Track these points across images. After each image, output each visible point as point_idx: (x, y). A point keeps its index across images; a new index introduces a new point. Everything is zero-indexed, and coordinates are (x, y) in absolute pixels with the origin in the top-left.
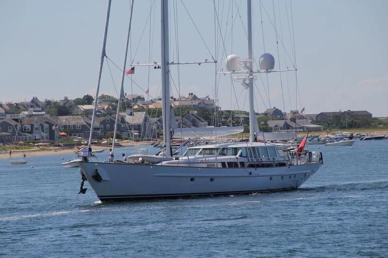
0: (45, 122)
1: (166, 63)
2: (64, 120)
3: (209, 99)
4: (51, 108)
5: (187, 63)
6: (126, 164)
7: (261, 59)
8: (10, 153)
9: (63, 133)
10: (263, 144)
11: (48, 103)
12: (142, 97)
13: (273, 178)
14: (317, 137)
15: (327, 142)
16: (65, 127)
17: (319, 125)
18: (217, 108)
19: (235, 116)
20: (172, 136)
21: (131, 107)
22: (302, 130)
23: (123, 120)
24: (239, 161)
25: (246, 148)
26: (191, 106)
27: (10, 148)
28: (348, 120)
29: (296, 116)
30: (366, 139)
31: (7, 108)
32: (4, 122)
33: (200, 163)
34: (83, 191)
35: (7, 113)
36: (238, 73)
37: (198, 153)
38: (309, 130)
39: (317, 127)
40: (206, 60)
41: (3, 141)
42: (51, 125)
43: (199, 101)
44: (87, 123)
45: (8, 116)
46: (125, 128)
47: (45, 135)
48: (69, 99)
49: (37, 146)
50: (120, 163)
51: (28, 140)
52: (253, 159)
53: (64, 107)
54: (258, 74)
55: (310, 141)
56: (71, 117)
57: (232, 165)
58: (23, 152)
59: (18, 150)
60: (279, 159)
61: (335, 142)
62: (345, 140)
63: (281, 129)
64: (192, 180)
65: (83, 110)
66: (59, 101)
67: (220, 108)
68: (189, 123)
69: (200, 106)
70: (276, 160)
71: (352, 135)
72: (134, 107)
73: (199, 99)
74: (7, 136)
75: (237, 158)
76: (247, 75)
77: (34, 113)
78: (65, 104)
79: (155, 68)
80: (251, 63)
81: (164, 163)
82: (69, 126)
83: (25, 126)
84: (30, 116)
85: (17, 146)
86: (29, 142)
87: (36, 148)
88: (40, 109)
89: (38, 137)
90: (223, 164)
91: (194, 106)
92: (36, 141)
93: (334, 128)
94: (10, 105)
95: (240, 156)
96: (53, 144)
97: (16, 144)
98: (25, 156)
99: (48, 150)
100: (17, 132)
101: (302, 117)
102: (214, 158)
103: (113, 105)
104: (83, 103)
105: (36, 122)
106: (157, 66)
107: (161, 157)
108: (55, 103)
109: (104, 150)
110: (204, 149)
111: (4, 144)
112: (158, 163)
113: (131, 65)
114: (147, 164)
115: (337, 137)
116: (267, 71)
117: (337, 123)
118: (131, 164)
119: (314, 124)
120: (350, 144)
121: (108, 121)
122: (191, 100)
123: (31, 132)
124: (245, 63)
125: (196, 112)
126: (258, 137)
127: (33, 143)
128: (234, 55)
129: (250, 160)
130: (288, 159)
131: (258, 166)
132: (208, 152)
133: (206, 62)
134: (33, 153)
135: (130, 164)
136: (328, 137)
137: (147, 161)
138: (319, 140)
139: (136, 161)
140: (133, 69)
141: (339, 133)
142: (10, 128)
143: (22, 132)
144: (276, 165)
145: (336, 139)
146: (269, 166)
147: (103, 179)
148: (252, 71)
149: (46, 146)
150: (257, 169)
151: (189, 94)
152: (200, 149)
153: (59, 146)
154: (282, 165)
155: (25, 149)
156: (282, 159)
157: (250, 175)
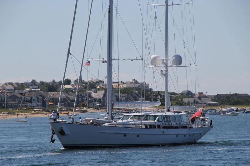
0: (40, 96)
1: (110, 59)
2: (52, 94)
3: (146, 83)
4: (44, 86)
5: (124, 60)
6: (81, 124)
7: (174, 58)
8: (18, 115)
9: (51, 103)
10: (173, 114)
11: (42, 83)
12: (103, 81)
13: (179, 136)
14: (215, 109)
15: (221, 113)
16: (53, 99)
17: (216, 102)
18: (151, 89)
19: (162, 95)
20: (113, 107)
21: (95, 87)
22: (205, 105)
23: (90, 95)
24: (156, 124)
25: (161, 116)
26: (134, 87)
27: (17, 112)
28: (235, 99)
29: (201, 96)
30: (246, 112)
31: (16, 86)
32: (14, 95)
33: (131, 125)
34: (53, 141)
35: (15, 89)
36: (158, 67)
37: (130, 118)
38: (210, 105)
39: (215, 104)
40: (136, 58)
41: (13, 107)
42: (44, 98)
43: (139, 85)
44: (67, 97)
45: (16, 91)
46: (91, 100)
47: (39, 104)
48: (56, 81)
49: (34, 111)
50: (77, 123)
51: (28, 107)
52: (166, 123)
53: (52, 86)
54: (171, 68)
55: (210, 112)
56: (57, 93)
57: (152, 126)
58: (25, 114)
59: (22, 113)
60: (183, 123)
61: (227, 114)
62: (233, 112)
63: (191, 104)
64: (125, 135)
65: (64, 88)
66: (49, 82)
67: (153, 89)
68: (132, 99)
69: (139, 88)
70: (181, 124)
71: (238, 109)
72: (97, 87)
73: (139, 83)
74: (15, 104)
75: (155, 122)
76: (164, 68)
77: (33, 90)
78: (53, 84)
79: (103, 62)
80: (167, 61)
81: (107, 124)
82: (55, 98)
83: (26, 98)
84: (31, 91)
85: (21, 111)
86: (29, 108)
87: (34, 112)
88: (37, 87)
89: (35, 105)
90: (146, 126)
91: (136, 87)
92: (34, 107)
93: (226, 105)
94: (17, 84)
95: (157, 121)
96: (44, 110)
97: (21, 109)
98: (26, 117)
99: (41, 114)
100: (21, 101)
101: (205, 97)
102: (140, 122)
103: (84, 86)
104: (65, 84)
105: (34, 96)
106: (104, 61)
107: (105, 120)
108: (47, 83)
109: (77, 115)
110: (134, 116)
111: (13, 109)
112: (103, 124)
113: (88, 60)
114: (95, 125)
115: (228, 110)
116: (177, 67)
117: (228, 101)
118: (85, 124)
119: (213, 101)
120: (236, 115)
121: (80, 96)
122: (134, 84)
123: (30, 102)
124: (163, 60)
125: (137, 91)
126: (170, 109)
127: (32, 109)
128: (155, 55)
129: (164, 124)
130: (189, 124)
131: (169, 128)
132: (137, 117)
133: (136, 59)
134: (32, 115)
135: (83, 124)
136: (221, 110)
137: (95, 122)
138: (216, 112)
139: (88, 123)
140: (89, 62)
141: (229, 108)
142: (17, 99)
143: (25, 101)
144: (181, 128)
145: (227, 111)
146: (176, 128)
147: (66, 134)
148: (167, 66)
149: (40, 111)
150: (168, 130)
151: (133, 80)
152: (131, 116)
153: (48, 111)
154: (185, 127)
155: (27, 113)
156: (185, 123)
157: (163, 134)
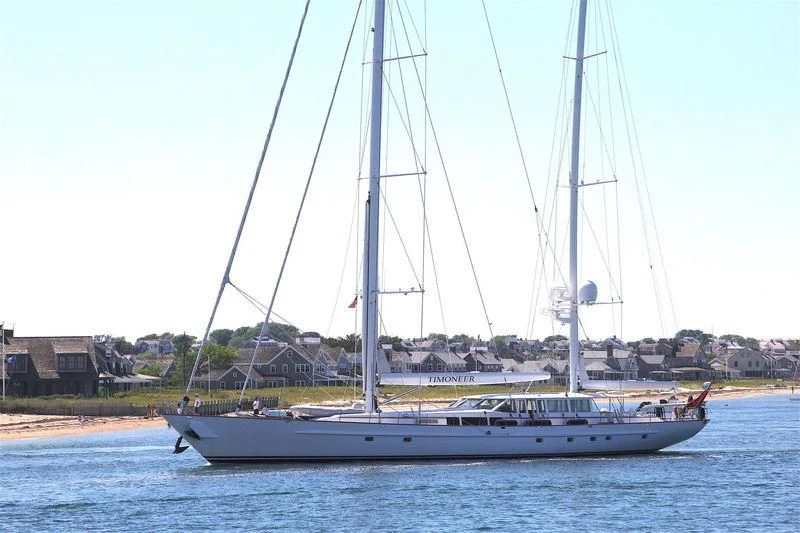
25: (514, 400)
32: (784, 358)
34: (181, 450)
35: (787, 349)
41: (783, 377)
74: (787, 372)
75: (486, 412)
97: (796, 380)
100: (796, 368)
111: (783, 380)
142: (790, 364)
147: (200, 436)
148: (573, 302)
150: (507, 428)
157: (489, 435)
